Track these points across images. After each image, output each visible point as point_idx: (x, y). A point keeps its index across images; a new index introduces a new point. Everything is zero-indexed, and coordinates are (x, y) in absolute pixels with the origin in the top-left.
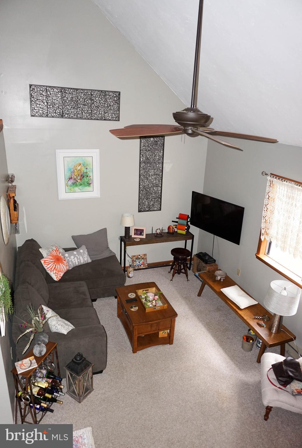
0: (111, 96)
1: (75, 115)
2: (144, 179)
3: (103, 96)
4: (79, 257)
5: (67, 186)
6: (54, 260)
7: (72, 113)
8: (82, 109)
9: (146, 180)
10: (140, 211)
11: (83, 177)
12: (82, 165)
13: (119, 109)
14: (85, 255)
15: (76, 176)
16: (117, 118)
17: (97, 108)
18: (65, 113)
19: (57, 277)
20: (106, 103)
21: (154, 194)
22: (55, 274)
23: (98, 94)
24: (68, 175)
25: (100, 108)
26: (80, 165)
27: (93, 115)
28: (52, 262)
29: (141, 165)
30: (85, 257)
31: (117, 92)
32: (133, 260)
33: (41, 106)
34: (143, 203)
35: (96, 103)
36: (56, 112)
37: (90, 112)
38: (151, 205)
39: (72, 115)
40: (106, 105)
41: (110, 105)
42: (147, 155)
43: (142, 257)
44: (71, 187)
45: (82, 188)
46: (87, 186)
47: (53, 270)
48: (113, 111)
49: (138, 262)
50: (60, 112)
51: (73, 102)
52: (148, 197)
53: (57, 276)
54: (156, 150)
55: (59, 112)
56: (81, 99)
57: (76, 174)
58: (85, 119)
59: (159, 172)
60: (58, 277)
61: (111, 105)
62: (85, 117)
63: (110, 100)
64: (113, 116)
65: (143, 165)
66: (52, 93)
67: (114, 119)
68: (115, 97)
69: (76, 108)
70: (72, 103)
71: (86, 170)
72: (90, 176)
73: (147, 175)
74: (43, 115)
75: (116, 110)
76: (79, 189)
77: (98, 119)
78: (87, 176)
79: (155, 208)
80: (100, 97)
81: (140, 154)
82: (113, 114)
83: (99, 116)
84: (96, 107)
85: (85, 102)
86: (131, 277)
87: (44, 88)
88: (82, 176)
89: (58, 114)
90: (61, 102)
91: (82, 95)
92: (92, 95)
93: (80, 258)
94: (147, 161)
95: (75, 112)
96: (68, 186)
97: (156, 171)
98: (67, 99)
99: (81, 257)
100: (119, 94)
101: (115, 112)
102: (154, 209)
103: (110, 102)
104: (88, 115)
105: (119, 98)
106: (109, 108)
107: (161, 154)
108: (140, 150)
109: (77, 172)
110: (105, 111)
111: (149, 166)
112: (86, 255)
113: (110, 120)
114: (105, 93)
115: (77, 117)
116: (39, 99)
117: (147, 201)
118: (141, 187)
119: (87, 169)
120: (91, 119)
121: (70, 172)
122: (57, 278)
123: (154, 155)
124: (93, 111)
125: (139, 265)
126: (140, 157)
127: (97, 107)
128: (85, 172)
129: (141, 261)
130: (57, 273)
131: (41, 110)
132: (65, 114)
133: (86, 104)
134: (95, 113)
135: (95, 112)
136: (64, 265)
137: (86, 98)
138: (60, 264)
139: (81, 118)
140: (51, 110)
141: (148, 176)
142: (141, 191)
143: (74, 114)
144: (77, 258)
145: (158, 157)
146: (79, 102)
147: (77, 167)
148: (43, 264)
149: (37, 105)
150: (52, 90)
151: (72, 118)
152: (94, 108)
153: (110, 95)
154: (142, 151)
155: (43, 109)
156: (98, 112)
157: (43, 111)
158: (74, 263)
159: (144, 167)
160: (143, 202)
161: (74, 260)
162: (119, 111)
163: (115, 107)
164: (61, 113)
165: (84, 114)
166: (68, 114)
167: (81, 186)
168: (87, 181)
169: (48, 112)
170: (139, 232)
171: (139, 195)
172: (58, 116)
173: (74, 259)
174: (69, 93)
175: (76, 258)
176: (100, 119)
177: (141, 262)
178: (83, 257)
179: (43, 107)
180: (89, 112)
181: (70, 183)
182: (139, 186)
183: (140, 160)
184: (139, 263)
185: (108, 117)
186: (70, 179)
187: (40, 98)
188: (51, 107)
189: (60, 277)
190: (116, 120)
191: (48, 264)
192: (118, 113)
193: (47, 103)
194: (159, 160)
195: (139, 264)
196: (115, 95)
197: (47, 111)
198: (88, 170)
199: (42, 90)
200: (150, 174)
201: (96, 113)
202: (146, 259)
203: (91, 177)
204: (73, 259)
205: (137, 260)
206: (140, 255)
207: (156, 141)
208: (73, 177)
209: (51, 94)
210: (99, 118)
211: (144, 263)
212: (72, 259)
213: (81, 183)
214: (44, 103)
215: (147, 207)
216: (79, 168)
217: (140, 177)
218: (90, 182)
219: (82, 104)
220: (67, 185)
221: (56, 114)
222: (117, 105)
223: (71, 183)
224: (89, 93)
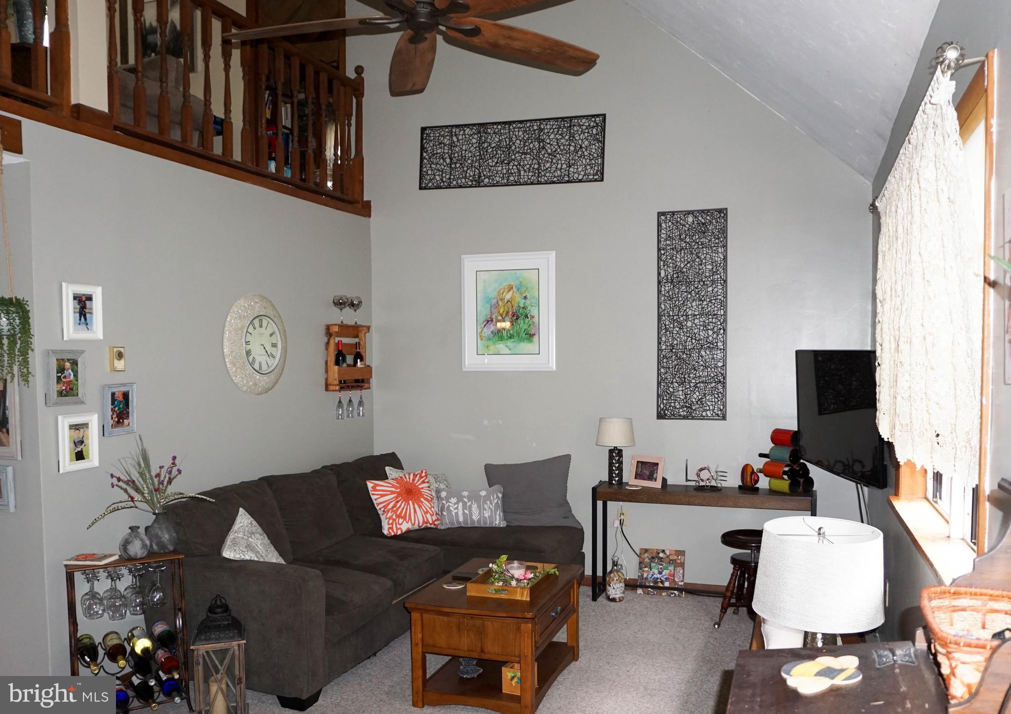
0: (584, 127)
1: (503, 176)
2: (672, 326)
3: (565, 130)
4: (469, 504)
5: (482, 339)
6: (398, 490)
7: (497, 173)
8: (519, 164)
9: (677, 329)
10: (660, 416)
11: (517, 319)
12: (514, 288)
13: (603, 153)
14: (486, 503)
15: (501, 315)
16: (596, 174)
17: (551, 157)
18: (484, 175)
19: (389, 528)
20: (573, 144)
21: (703, 370)
22: (388, 520)
23: (554, 127)
24: (485, 313)
25: (558, 155)
26: (509, 291)
27: (543, 173)
28: (392, 493)
29: (663, 289)
30: (486, 506)
31: (598, 116)
32: (641, 560)
33: (438, 166)
34: (671, 394)
35: (549, 146)
36: (468, 175)
37: (536, 166)
38: (694, 400)
39: (498, 179)
40: (572, 148)
41: (581, 147)
42: (678, 260)
43: (671, 558)
44: (488, 342)
45: (514, 344)
46: (526, 341)
47: (388, 511)
48: (588, 161)
49: (656, 571)
50: (474, 175)
51: (501, 150)
52: (685, 378)
53: (391, 526)
54: (703, 248)
55: (472, 174)
56: (518, 142)
57: (501, 312)
58: (526, 184)
59: (714, 308)
60: (392, 528)
61: (583, 146)
62: (526, 179)
63: (582, 136)
64: (589, 170)
65: (667, 288)
66: (460, 137)
67: (591, 177)
68: (593, 127)
69: (506, 162)
70: (499, 152)
71: (524, 301)
72: (533, 317)
73: (678, 315)
74: (442, 184)
75: (596, 155)
76: (507, 346)
77: (554, 183)
78: (526, 316)
79: (708, 413)
80: (560, 132)
81: (659, 259)
82: (588, 167)
83: (556, 175)
84: (549, 154)
85: (526, 148)
86: (614, 600)
87: (447, 130)
88: (513, 316)
89: (471, 178)
90: (478, 154)
91: (521, 133)
92: (541, 130)
93: (470, 507)
94: (678, 277)
95: (505, 171)
96: (484, 338)
97: (705, 303)
98: (490, 145)
99: (475, 506)
100: (604, 120)
101: (593, 162)
102: (704, 414)
103: (580, 141)
104: (531, 174)
105: (604, 130)
106: (580, 153)
107: (719, 258)
108: (659, 250)
109: (504, 306)
110: (569, 162)
111: (686, 292)
112: (491, 503)
113: (580, 181)
114: (571, 121)
115: (507, 181)
116: (437, 153)
117: (681, 389)
118: (664, 347)
119: (525, 298)
120: (539, 183)
121: (489, 306)
122: (390, 531)
123: (697, 260)
124: (542, 165)
125: (658, 579)
126: (659, 267)
127: (553, 154)
128: (522, 306)
129: (667, 568)
130: (394, 520)
131: (439, 175)
132: (485, 179)
133: (529, 151)
134: (547, 169)
135: (548, 165)
136: (420, 507)
137: (528, 139)
138: (410, 502)
139: (517, 183)
140: (457, 173)
141: (682, 319)
142: (665, 360)
143: (501, 176)
144: (465, 504)
145: (710, 267)
146: (513, 147)
147: (505, 294)
148: (371, 493)
149: (433, 166)
150: (462, 133)
151: (497, 185)
152: (545, 158)
153: (581, 125)
154: (663, 252)
155: (442, 171)
156: (554, 166)
157: (442, 176)
158: (454, 514)
159: (671, 294)
160: (671, 390)
161: (455, 509)
162: (603, 158)
163: (594, 151)
164: (477, 177)
165: (522, 173)
166: (489, 177)
167: (512, 340)
168: (526, 327)
169: (452, 177)
170: (647, 469)
171: (658, 370)
172: (470, 183)
173: (456, 506)
174: (494, 133)
175: (461, 504)
176: (558, 180)
177: (665, 572)
178: (479, 507)
179: (443, 167)
180: (533, 168)
181: (487, 332)
182: (659, 343)
183: (659, 274)
184: (660, 573)
185: (576, 175)
186: (488, 321)
187: (439, 151)
188: (458, 165)
189: (397, 529)
190: (596, 180)
191: (382, 496)
192: (599, 162)
193: (451, 159)
194: (715, 273)
195: (659, 576)
196: (592, 124)
197: (451, 175)
198: (528, 302)
199: (443, 136)
200: (690, 313)
201: (549, 169)
202: (682, 565)
203: (536, 320)
204: (455, 504)
205: (653, 565)
206: (663, 551)
207: (703, 224)
208: (494, 317)
209: (458, 140)
210: (555, 179)
211: (674, 575)
212: (450, 504)
213: (511, 332)
214: (444, 160)
215: (682, 407)
216: (508, 296)
217: (659, 320)
218: (533, 332)
219: (519, 152)
220: (481, 336)
221: (467, 180)
222: (597, 144)
223: (490, 333)
224: (535, 128)
